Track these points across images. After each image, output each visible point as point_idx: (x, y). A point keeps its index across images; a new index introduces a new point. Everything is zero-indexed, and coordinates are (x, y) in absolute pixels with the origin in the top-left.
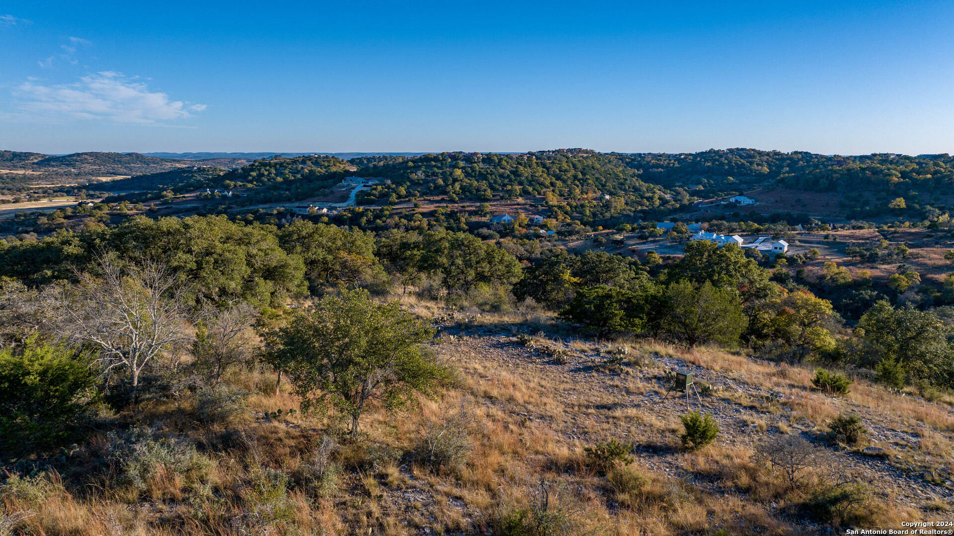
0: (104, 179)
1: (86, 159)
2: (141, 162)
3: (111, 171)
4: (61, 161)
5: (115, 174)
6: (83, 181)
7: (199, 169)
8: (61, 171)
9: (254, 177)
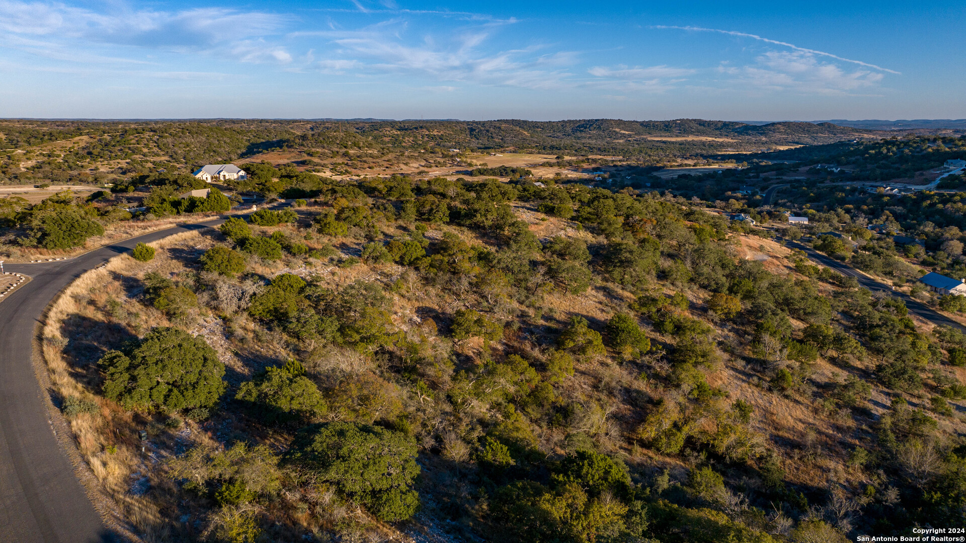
0: (782, 148)
1: (778, 129)
2: (829, 131)
3: (796, 140)
4: (758, 130)
5: (798, 143)
6: (764, 149)
7: (858, 142)
8: (754, 139)
9: (871, 155)
